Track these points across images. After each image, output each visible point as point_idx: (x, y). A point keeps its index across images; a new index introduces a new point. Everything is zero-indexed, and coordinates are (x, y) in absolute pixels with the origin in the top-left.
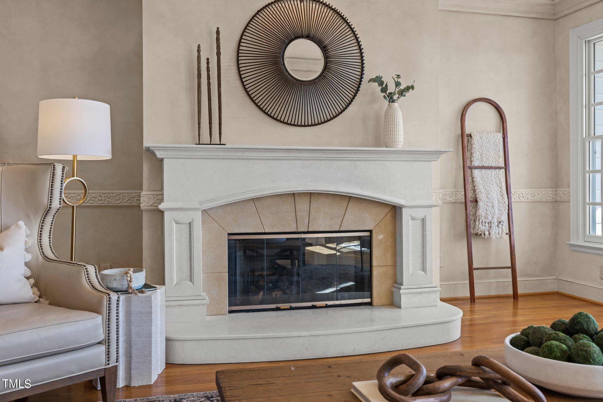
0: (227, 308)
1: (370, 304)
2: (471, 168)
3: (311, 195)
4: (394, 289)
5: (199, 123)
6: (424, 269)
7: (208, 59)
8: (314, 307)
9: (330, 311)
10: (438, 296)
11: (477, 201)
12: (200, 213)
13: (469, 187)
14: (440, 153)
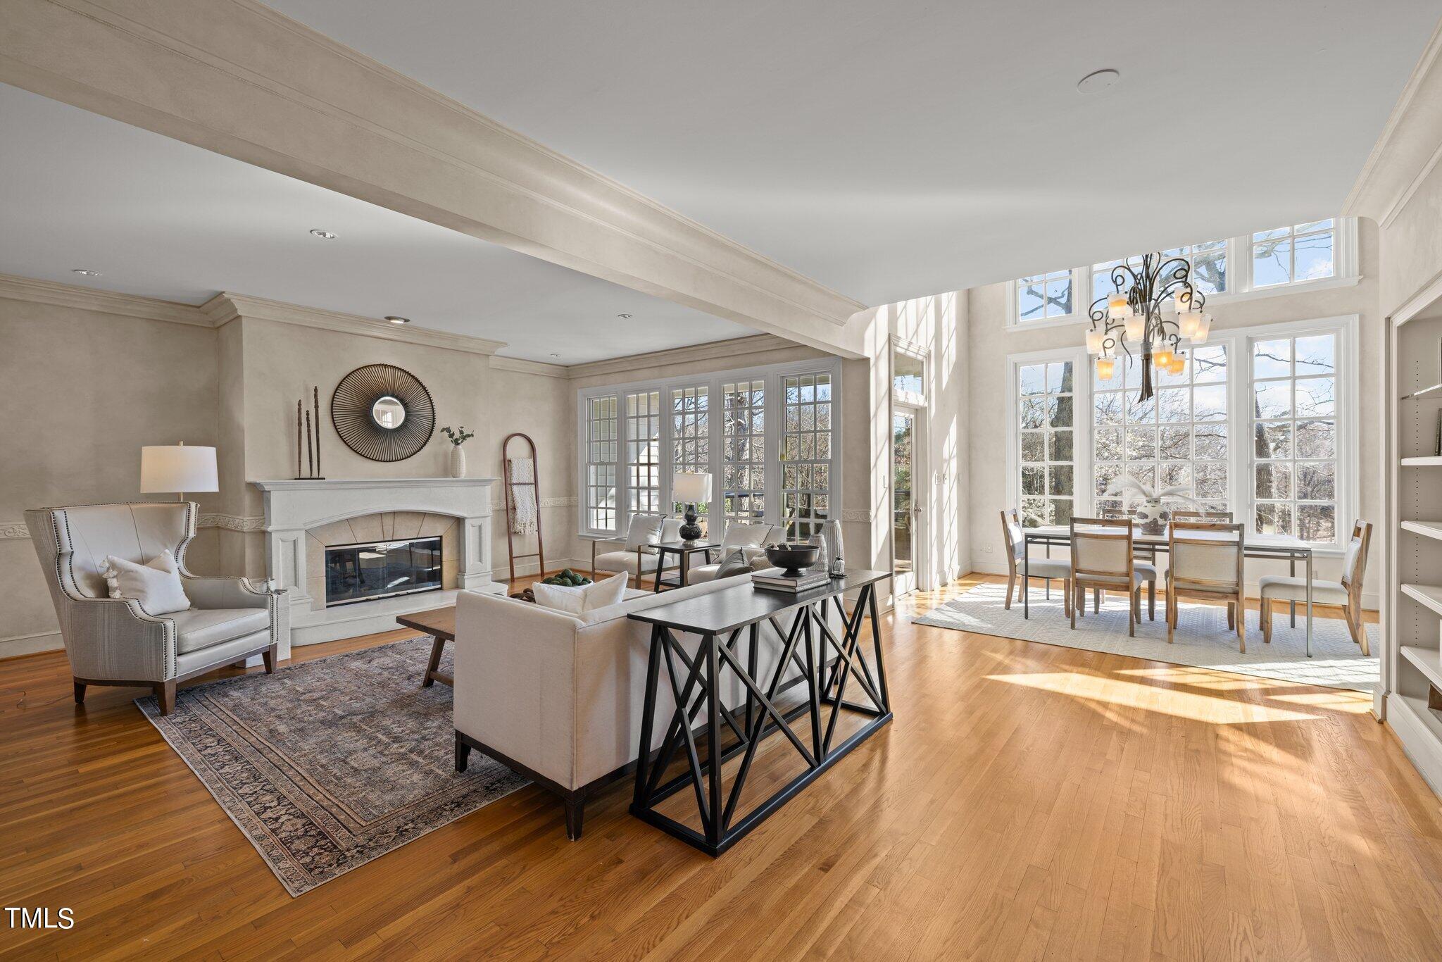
0: (325, 604)
1: (441, 589)
2: (511, 485)
3: (394, 513)
4: (459, 577)
5: (300, 461)
6: (480, 560)
7: (308, 411)
8: (397, 596)
9: (410, 598)
10: (490, 578)
11: (515, 509)
12: (304, 532)
13: (510, 498)
14: (490, 481)
